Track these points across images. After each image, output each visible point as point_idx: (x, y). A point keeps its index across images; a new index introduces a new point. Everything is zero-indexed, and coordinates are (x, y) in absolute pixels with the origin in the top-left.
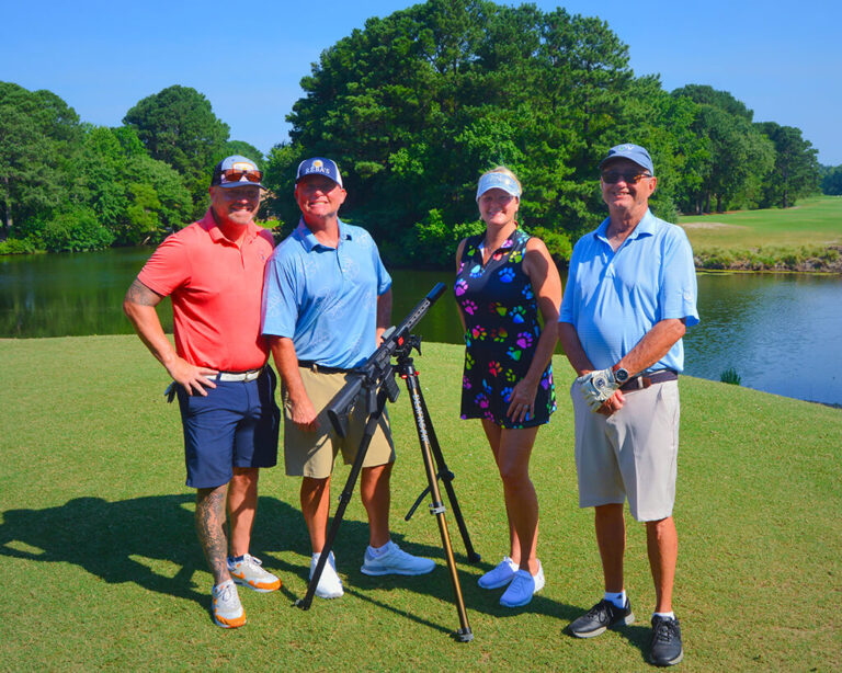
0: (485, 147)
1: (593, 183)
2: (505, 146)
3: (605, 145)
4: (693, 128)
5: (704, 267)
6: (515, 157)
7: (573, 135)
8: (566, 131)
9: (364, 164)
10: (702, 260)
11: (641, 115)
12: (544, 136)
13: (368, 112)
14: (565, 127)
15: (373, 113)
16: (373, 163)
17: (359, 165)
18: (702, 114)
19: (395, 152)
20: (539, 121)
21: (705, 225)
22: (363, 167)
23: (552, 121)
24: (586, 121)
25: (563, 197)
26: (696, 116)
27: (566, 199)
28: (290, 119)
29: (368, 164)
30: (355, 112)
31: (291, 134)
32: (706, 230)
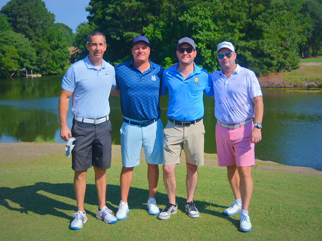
0: (195, 23)
1: (255, 42)
2: (206, 22)
3: (261, 21)
4: (301, 11)
5: (318, 87)
6: (212, 28)
7: (244, 16)
8: (240, 13)
9: (128, 33)
10: (316, 83)
11: (281, 4)
12: (228, 16)
13: (130, 5)
14: (240, 11)
15: (133, 5)
16: (134, 33)
17: (126, 34)
18: (306, 4)
19: (146, 26)
20: (225, 8)
21: (315, 64)
22: (128, 35)
23: (232, 8)
24: (250, 8)
25: (239, 50)
26: (303, 6)
27: (241, 51)
28: (87, 10)
29: (130, 33)
30: (123, 5)
31: (88, 18)
32: (316, 66)
